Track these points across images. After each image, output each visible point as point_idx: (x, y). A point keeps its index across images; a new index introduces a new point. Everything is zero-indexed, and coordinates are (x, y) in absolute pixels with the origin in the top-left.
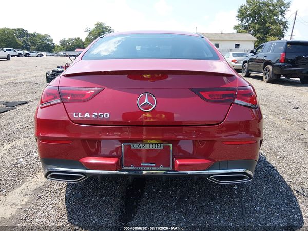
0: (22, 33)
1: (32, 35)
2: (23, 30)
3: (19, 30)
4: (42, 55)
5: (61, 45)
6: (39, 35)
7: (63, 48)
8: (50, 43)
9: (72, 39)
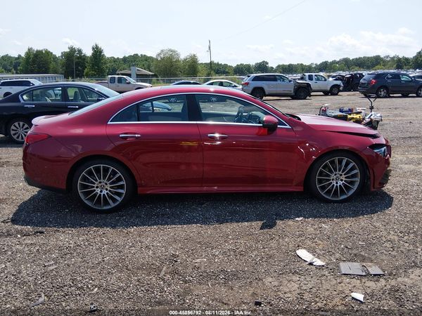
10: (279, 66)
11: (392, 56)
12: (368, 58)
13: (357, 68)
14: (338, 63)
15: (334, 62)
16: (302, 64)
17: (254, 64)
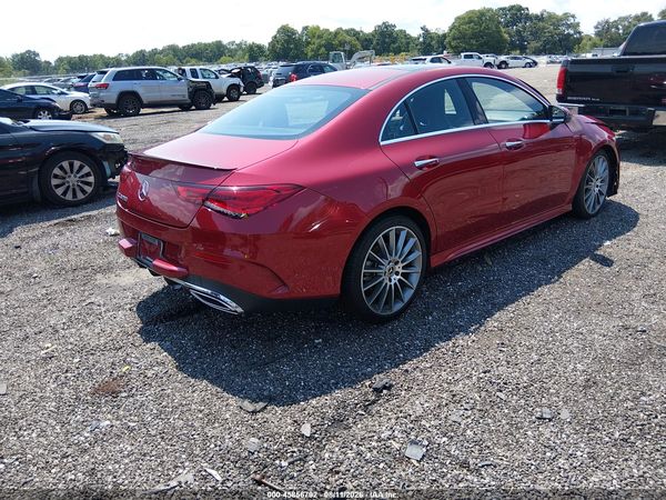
0: (517, 14)
1: (537, 16)
2: (520, 8)
3: (512, 8)
4: (535, 63)
5: (597, 34)
6: (551, 16)
7: (598, 42)
8: (572, 32)
9: (625, 19)
10: (60, 60)
11: (237, 42)
12: (205, 45)
13: (193, 61)
14: (161, 52)
15: (154, 52)
16: (102, 56)
17: (9, 56)
